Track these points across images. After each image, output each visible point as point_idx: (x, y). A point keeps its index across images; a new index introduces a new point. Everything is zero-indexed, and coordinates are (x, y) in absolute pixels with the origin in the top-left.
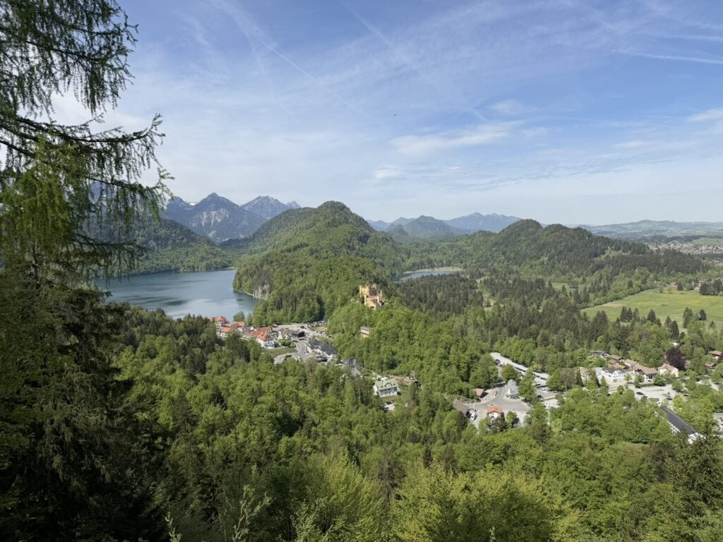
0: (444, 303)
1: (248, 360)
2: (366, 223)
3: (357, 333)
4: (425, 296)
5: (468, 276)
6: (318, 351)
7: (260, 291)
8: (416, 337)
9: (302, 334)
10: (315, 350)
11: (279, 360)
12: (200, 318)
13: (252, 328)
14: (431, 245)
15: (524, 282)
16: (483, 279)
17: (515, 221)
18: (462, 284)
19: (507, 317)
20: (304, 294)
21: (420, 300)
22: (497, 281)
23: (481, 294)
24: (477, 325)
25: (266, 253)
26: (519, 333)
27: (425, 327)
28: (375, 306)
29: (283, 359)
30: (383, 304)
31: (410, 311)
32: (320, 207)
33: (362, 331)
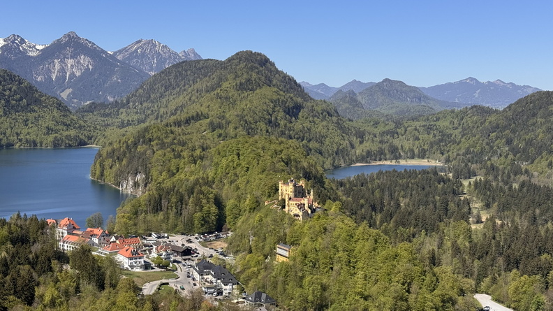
0: (410, 214)
1: (101, 287)
2: (300, 86)
3: (272, 253)
4: (382, 203)
5: (451, 175)
6: (210, 278)
7: (131, 183)
8: (360, 265)
9: (188, 252)
10: (205, 277)
11: (149, 289)
12: (34, 219)
13: (113, 239)
14: (398, 124)
15: (537, 188)
16: (472, 180)
17: (530, 92)
18: (440, 186)
19: (505, 240)
20: (196, 190)
21: (374, 208)
22: (494, 184)
23: (469, 204)
24: (457, 250)
25: (143, 125)
26: (521, 266)
27: (374, 249)
28: (301, 214)
29: (155, 288)
30: (313, 211)
31: (353, 224)
32: (229, 60)
33: (278, 251)
